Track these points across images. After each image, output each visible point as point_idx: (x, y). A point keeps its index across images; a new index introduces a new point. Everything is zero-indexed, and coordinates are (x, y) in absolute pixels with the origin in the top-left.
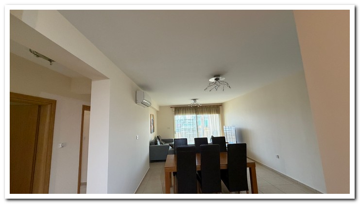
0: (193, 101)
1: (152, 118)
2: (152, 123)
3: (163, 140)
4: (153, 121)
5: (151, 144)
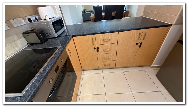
3: (88, 12)
5: (82, 12)
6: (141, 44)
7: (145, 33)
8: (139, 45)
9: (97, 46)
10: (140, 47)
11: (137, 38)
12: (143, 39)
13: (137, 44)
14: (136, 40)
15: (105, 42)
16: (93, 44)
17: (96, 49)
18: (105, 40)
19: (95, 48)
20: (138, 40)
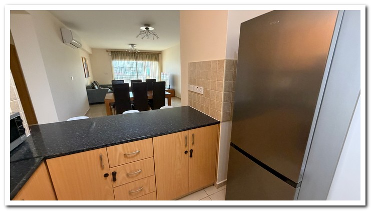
0: (130, 46)
1: (84, 62)
2: (86, 67)
4: (86, 65)
5: (88, 88)
6: (191, 151)
7: (193, 136)
8: (189, 153)
9: (113, 170)
10: (191, 156)
11: (183, 143)
12: (193, 144)
13: (186, 152)
14: (183, 146)
15: (129, 158)
16: (102, 167)
17: (110, 177)
18: (128, 156)
19: (106, 175)
20: (186, 146)
